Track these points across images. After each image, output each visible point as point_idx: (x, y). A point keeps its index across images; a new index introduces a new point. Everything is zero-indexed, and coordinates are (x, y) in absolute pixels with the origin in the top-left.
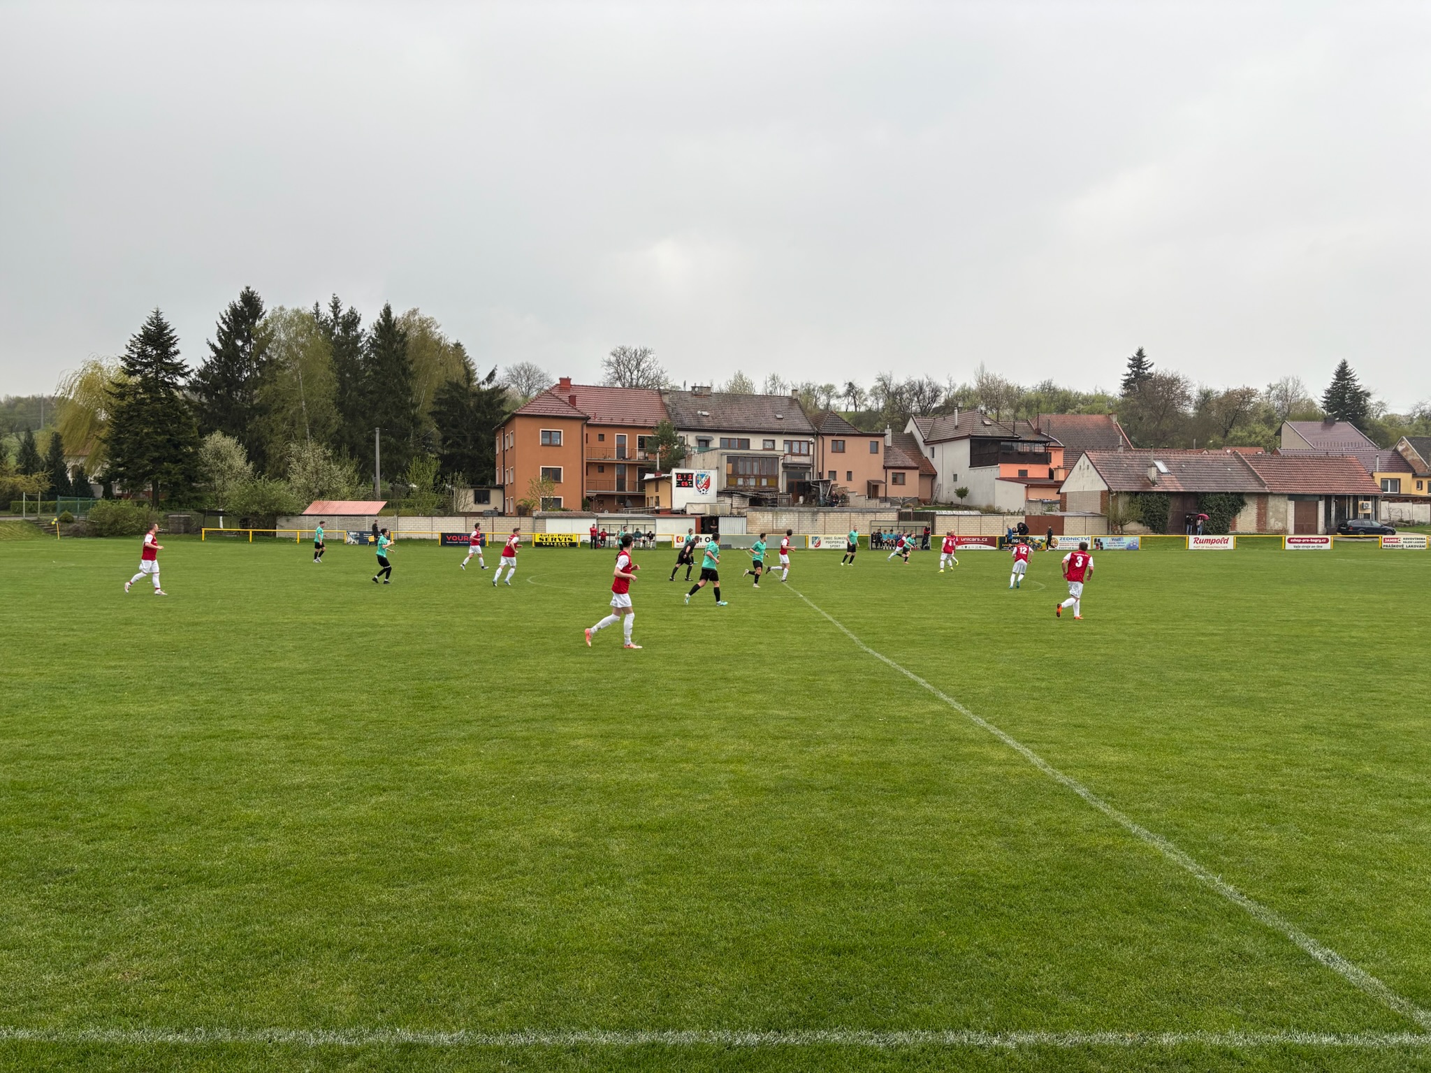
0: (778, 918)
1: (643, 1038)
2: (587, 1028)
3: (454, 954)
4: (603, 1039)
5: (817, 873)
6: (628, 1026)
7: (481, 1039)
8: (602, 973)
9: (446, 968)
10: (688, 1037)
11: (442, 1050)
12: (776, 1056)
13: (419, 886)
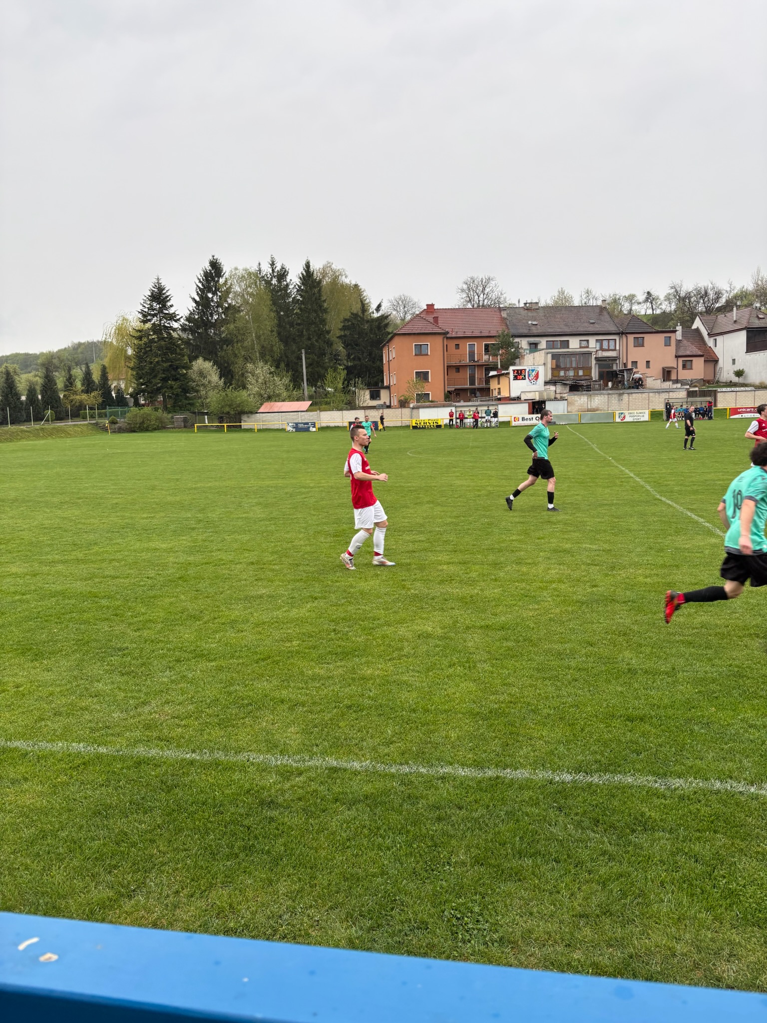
0: (588, 694)
1: (491, 773)
2: (451, 764)
3: (362, 710)
4: (462, 772)
5: (617, 663)
6: (479, 765)
7: (380, 767)
8: (461, 728)
9: (357, 719)
10: (522, 774)
11: (356, 773)
12: (583, 790)
13: (339, 664)
